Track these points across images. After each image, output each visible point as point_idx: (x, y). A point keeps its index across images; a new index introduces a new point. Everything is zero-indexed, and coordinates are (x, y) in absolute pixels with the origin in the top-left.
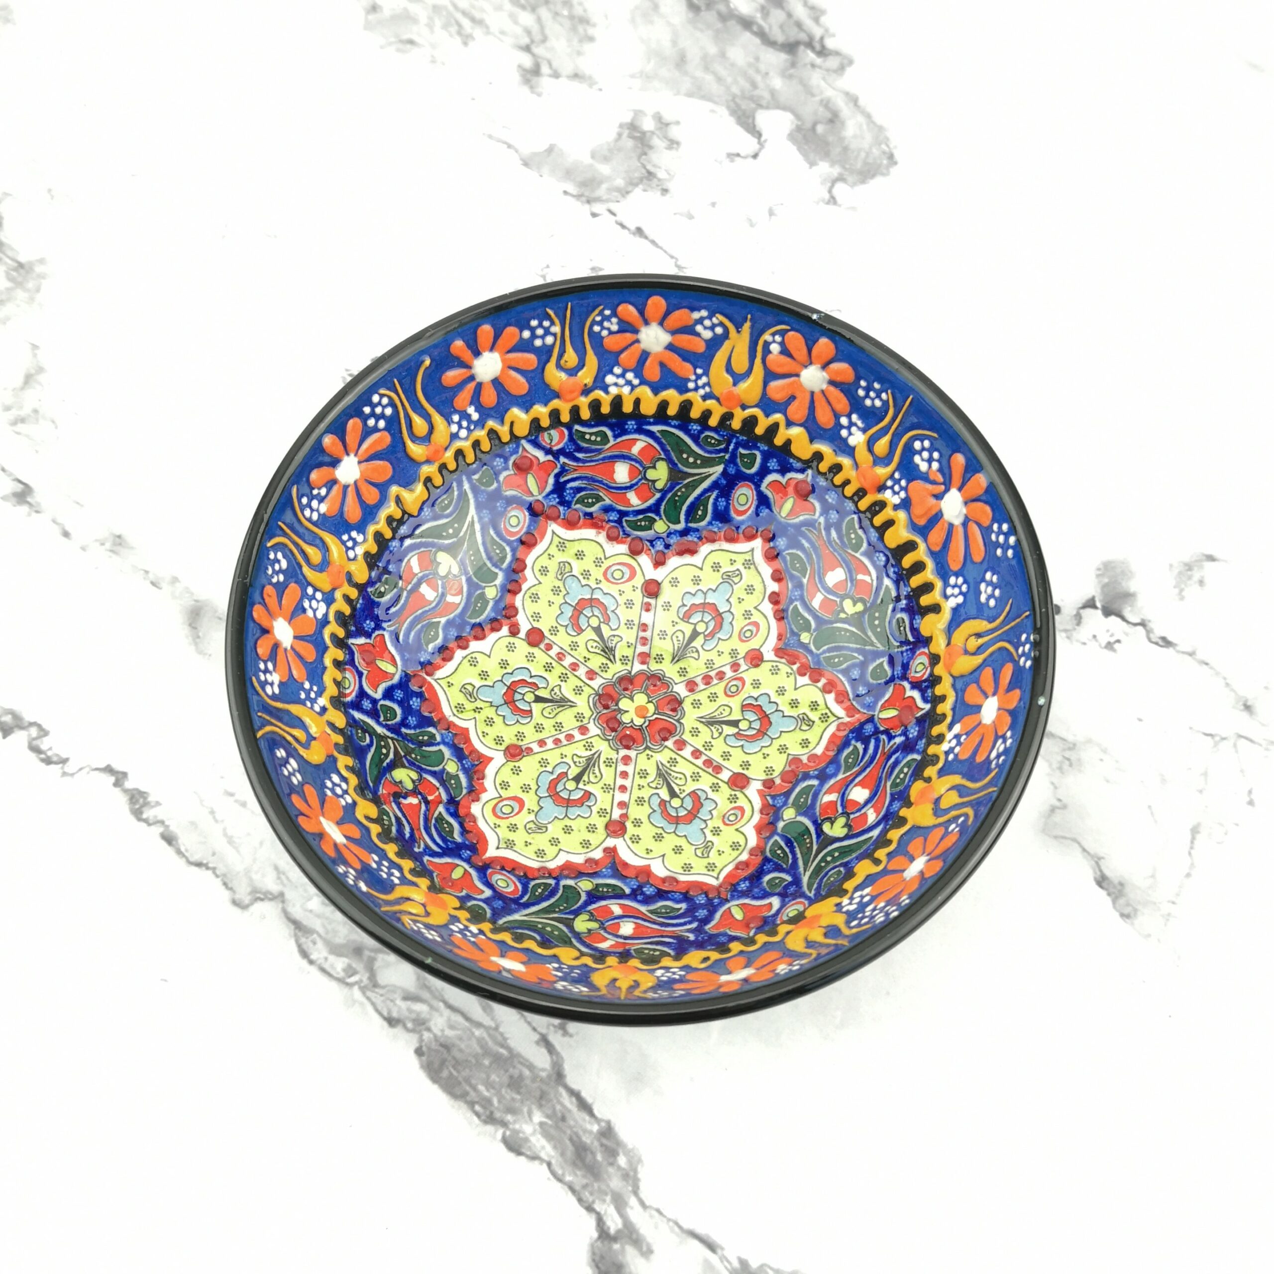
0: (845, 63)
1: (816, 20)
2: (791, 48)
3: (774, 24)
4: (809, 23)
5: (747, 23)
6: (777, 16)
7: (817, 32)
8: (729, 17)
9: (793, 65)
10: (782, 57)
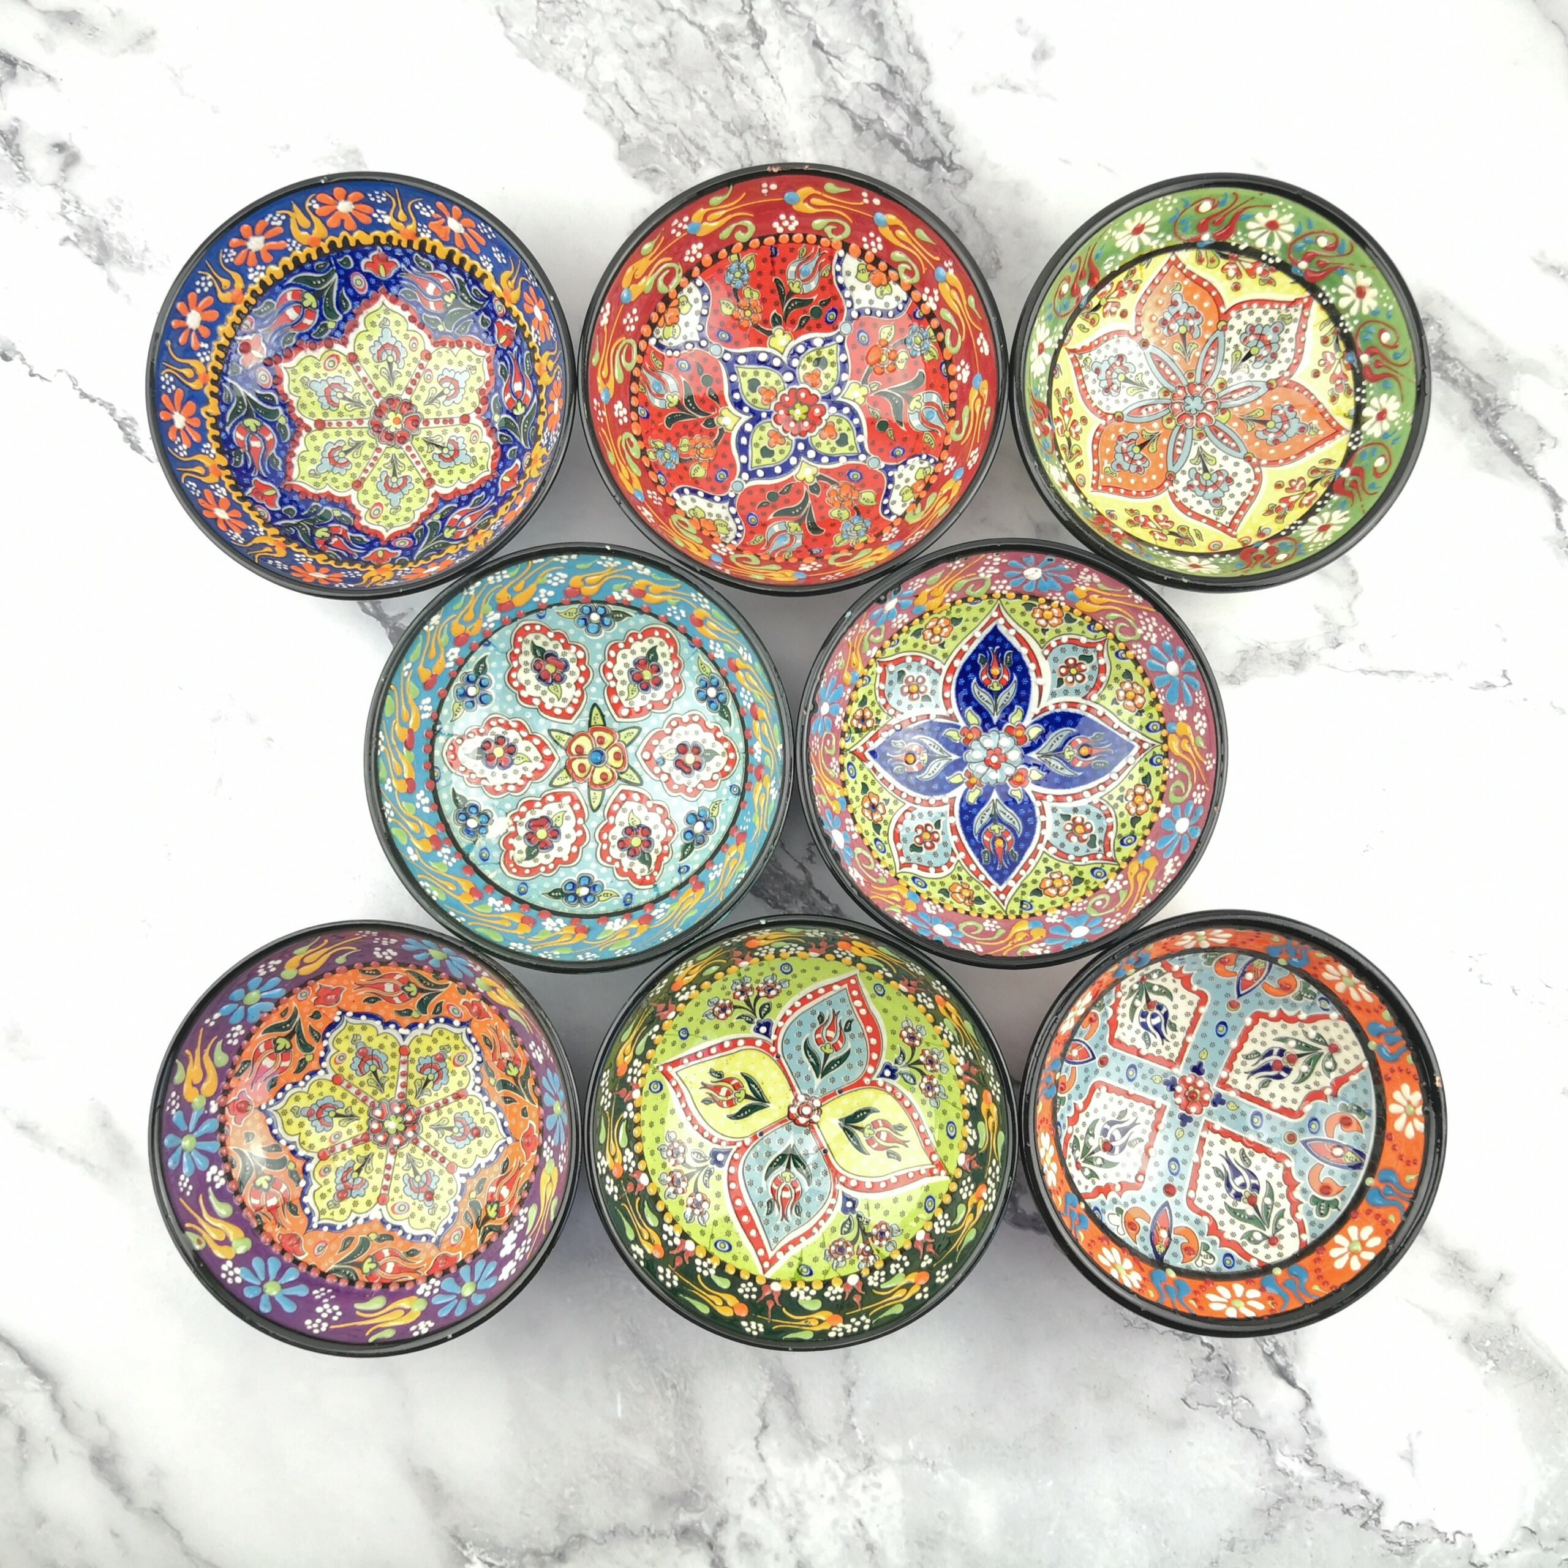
0: (969, 176)
1: (947, 136)
2: (927, 164)
3: (915, 141)
4: (941, 139)
5: (896, 142)
6: (919, 132)
7: (947, 148)
8: (883, 135)
9: (930, 181)
10: (923, 172)
